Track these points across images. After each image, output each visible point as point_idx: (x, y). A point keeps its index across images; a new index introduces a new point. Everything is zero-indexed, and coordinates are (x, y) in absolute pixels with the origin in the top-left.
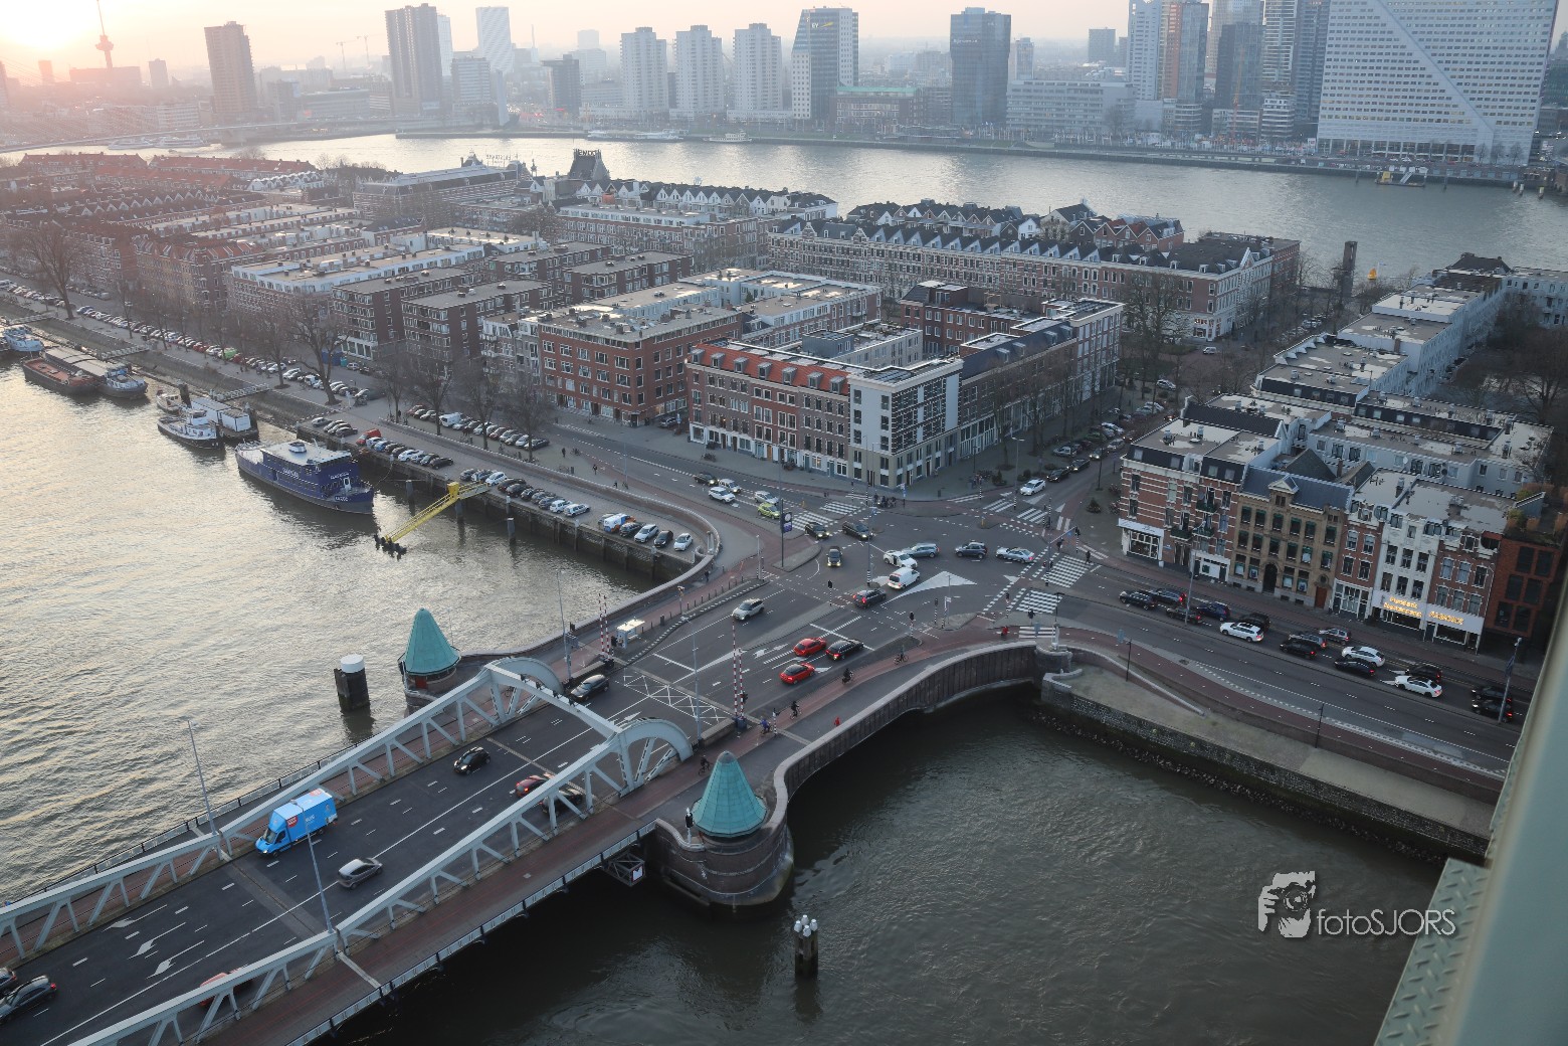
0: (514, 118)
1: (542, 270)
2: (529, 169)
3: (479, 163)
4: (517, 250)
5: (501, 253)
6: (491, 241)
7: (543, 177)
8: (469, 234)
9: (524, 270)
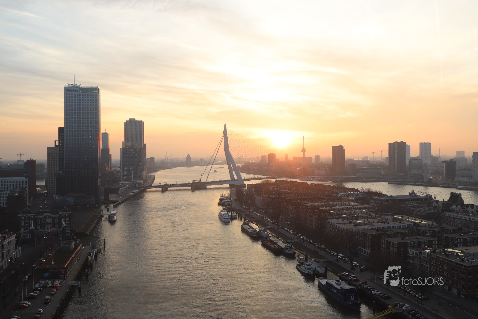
0: (430, 180)
1: (434, 234)
2: (433, 198)
3: (415, 194)
4: (426, 226)
5: (419, 226)
6: (416, 221)
7: (438, 201)
8: (408, 218)
9: (427, 233)
